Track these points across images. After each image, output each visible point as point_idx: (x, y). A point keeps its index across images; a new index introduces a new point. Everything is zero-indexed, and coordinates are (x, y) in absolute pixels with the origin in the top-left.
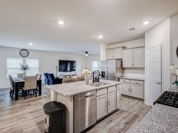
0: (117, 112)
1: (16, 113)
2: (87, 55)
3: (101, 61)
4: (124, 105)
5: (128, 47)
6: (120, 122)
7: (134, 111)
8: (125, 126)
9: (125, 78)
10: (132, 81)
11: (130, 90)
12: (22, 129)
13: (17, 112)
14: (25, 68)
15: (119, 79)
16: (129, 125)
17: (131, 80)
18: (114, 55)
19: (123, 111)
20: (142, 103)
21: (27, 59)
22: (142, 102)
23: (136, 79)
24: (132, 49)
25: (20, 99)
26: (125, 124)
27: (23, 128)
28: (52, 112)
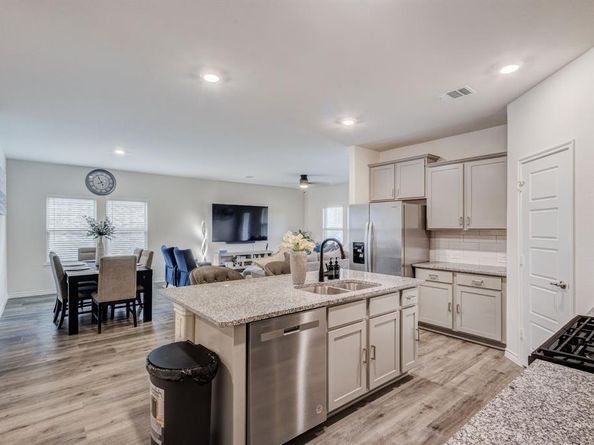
0: (403, 386)
1: (69, 375)
2: (304, 186)
3: (351, 206)
4: (430, 360)
5: (445, 156)
6: (411, 423)
7: (464, 385)
8: (431, 437)
9: (437, 266)
10: (460, 278)
11: (454, 309)
12: (83, 431)
13: (71, 373)
14: (101, 232)
15: (414, 269)
16: (443, 431)
17: (458, 275)
18: (398, 187)
19: (426, 384)
20: (497, 358)
21: (109, 203)
22: (497, 353)
23: (477, 271)
24: (461, 165)
25: (84, 332)
26: (431, 430)
27: (86, 428)
28: (174, 378)
